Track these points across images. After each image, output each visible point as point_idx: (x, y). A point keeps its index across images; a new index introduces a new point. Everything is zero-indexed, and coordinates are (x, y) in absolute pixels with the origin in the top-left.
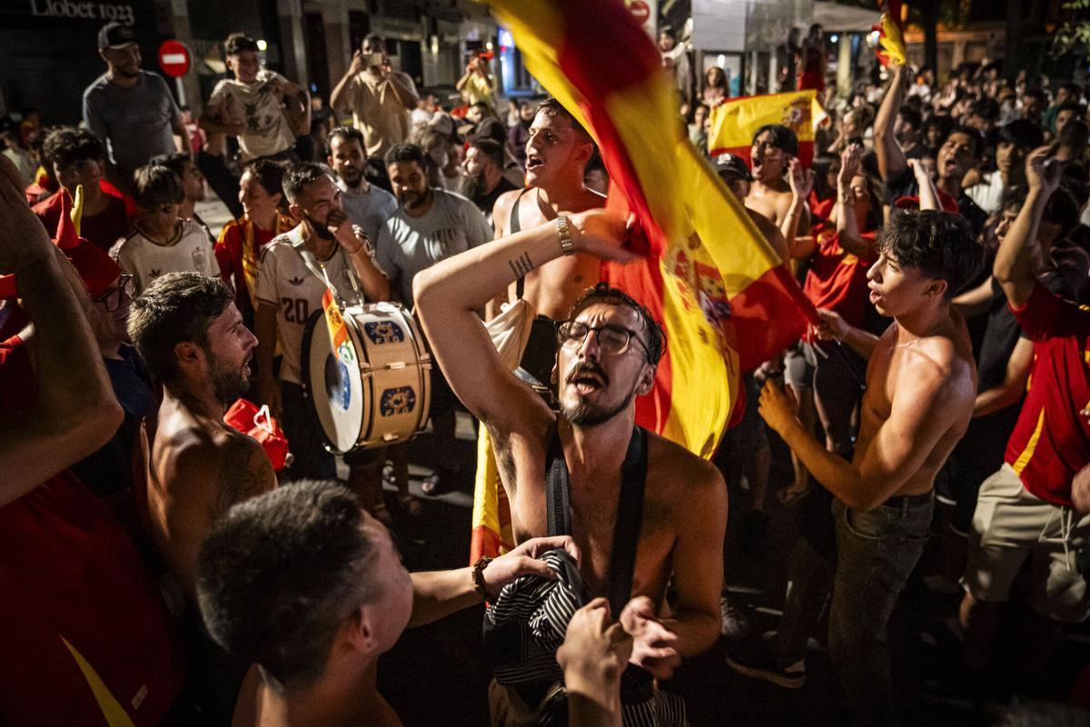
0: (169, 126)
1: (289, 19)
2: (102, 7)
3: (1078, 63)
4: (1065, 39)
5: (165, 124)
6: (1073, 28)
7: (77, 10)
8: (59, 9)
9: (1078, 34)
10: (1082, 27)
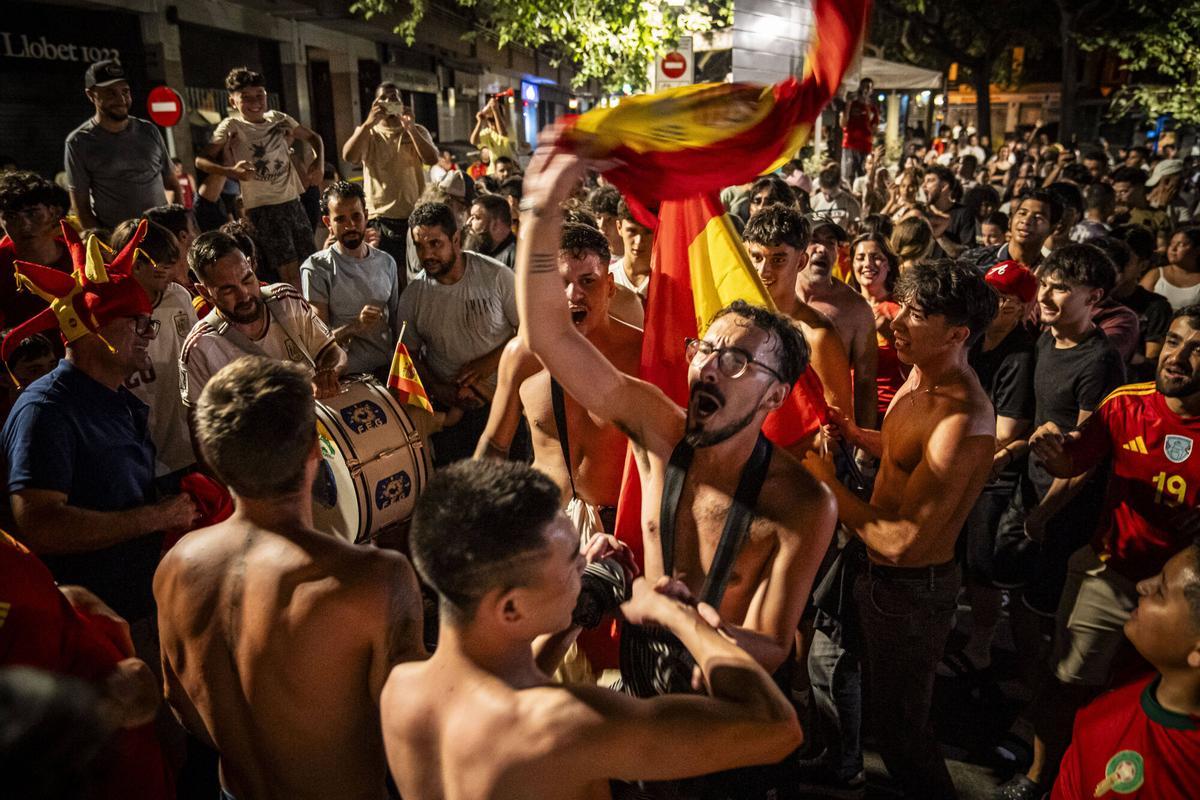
0: (160, 177)
1: (292, 67)
2: (85, 49)
3: (1137, 128)
4: (1123, 102)
5: (156, 176)
6: (1131, 90)
7: (57, 52)
8: (37, 50)
9: (1136, 97)
10: (1141, 90)
